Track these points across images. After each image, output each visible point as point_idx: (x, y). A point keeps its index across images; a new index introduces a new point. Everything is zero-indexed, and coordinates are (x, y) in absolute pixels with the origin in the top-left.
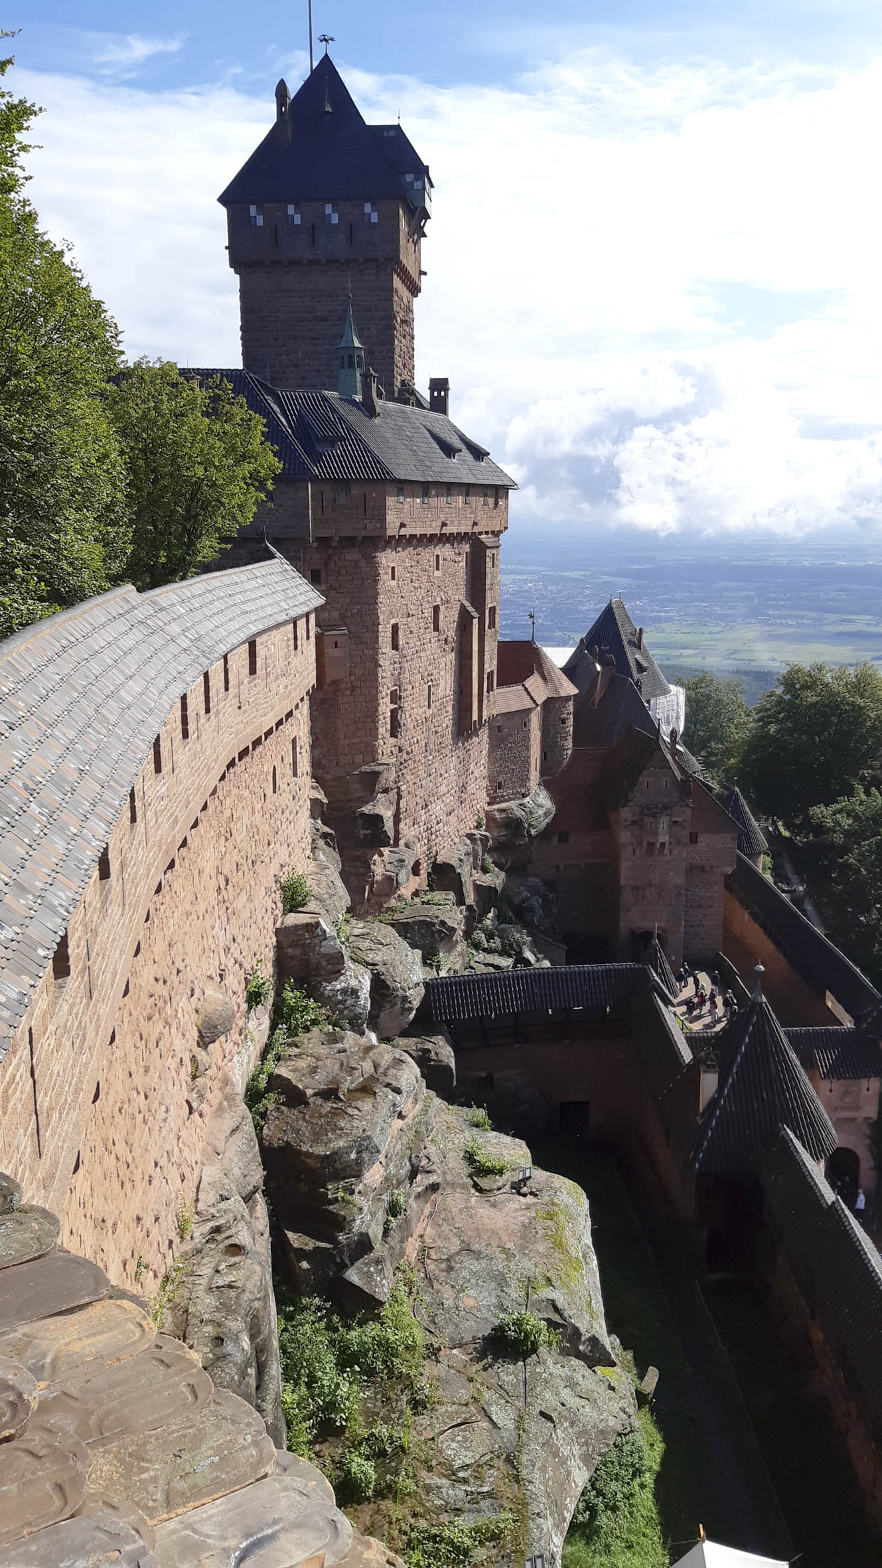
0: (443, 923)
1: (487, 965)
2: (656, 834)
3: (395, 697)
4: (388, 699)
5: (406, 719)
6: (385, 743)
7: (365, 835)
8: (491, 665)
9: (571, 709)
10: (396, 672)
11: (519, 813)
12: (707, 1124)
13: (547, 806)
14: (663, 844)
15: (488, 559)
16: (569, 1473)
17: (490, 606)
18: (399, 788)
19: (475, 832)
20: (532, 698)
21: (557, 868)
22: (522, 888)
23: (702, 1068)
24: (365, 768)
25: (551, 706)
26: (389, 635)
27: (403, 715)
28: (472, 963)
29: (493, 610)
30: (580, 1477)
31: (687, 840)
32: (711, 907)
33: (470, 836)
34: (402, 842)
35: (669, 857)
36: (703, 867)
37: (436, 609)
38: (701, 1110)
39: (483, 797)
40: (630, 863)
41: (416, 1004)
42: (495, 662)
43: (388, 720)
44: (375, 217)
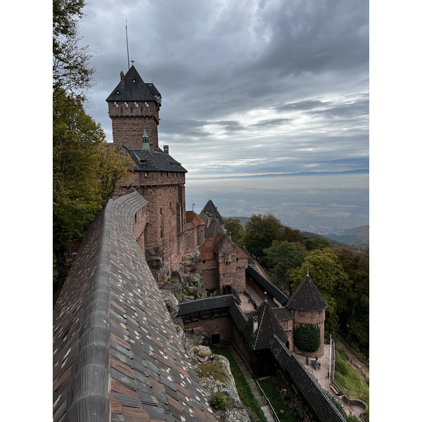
2: (228, 259)
3: (162, 227)
6: (159, 240)
7: (155, 265)
9: (204, 228)
10: (162, 220)
11: (193, 256)
12: (256, 337)
13: (199, 254)
14: (230, 262)
15: (182, 190)
17: (184, 202)
18: (163, 252)
19: (182, 262)
20: (194, 225)
21: (203, 270)
22: (194, 276)
24: (155, 247)
25: (199, 227)
26: (160, 210)
27: (164, 231)
28: (184, 298)
31: (236, 260)
32: (243, 278)
34: (164, 266)
35: (232, 265)
36: (240, 267)
37: (171, 203)
38: (254, 332)
39: (183, 252)
40: (222, 267)
41: (177, 311)
42: (185, 217)
43: (160, 233)
44: (148, 106)
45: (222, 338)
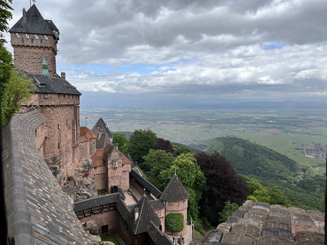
2: (115, 165)
4: (57, 141)
6: (57, 151)
7: (53, 172)
8: (79, 132)
9: (95, 141)
10: (59, 134)
11: (86, 164)
12: (137, 224)
13: (92, 162)
14: (117, 167)
15: (77, 110)
17: (78, 119)
18: (60, 161)
20: (87, 139)
21: (94, 175)
22: (87, 180)
23: (135, 212)
24: (52, 157)
25: (91, 140)
26: (57, 126)
27: (61, 144)
31: (121, 166)
32: (127, 179)
33: (75, 170)
34: (61, 173)
35: (118, 170)
36: (125, 171)
37: (67, 120)
38: (136, 221)
39: (77, 161)
40: (110, 172)
43: (57, 145)
44: (47, 38)
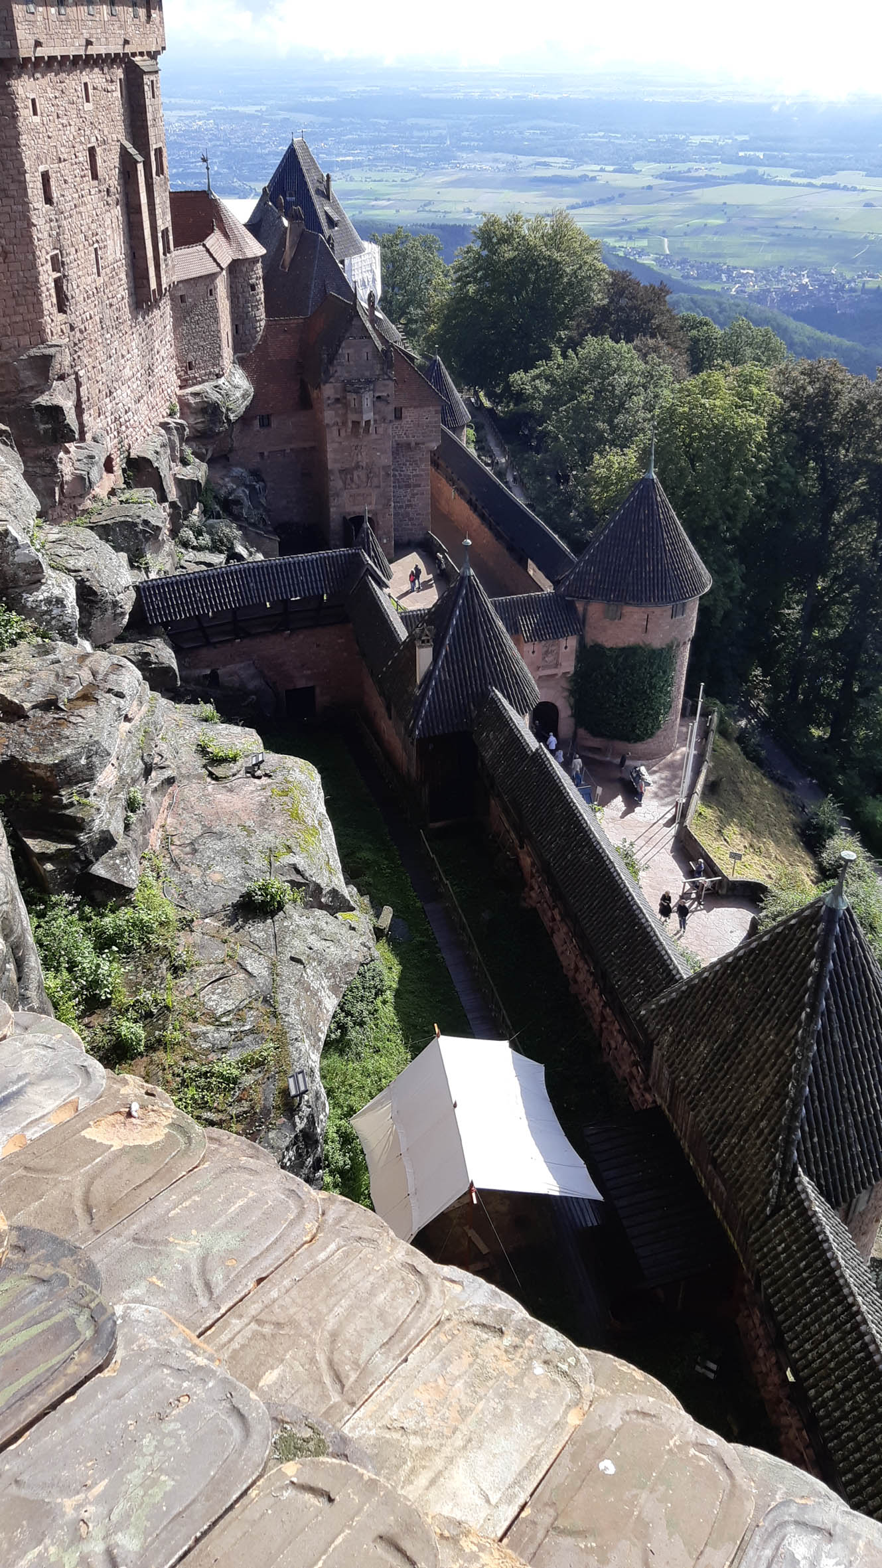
0: (146, 522)
1: (198, 563)
2: (360, 412)
3: (57, 264)
4: (49, 266)
5: (73, 290)
6: (52, 320)
7: (46, 431)
8: (165, 221)
9: (260, 272)
10: (54, 233)
11: (215, 397)
12: (424, 694)
13: (245, 387)
14: (368, 422)
15: (146, 88)
16: (320, 1002)
17: (155, 147)
18: (76, 373)
19: (169, 420)
20: (215, 260)
21: (262, 454)
22: (227, 480)
23: (418, 643)
24: (34, 352)
25: (237, 268)
26: (40, 185)
27: (70, 285)
28: (183, 563)
29: (159, 152)
30: (331, 1003)
31: (391, 416)
32: (419, 486)
33: (164, 426)
34: (88, 436)
35: (374, 436)
36: (409, 444)
37: (92, 151)
38: (418, 682)
39: (173, 379)
40: (336, 445)
41: (128, 608)
42: (169, 218)
43: (53, 292)
45: (322, 699)
